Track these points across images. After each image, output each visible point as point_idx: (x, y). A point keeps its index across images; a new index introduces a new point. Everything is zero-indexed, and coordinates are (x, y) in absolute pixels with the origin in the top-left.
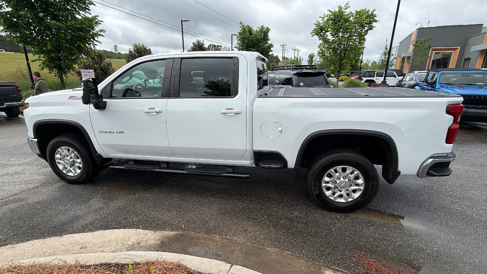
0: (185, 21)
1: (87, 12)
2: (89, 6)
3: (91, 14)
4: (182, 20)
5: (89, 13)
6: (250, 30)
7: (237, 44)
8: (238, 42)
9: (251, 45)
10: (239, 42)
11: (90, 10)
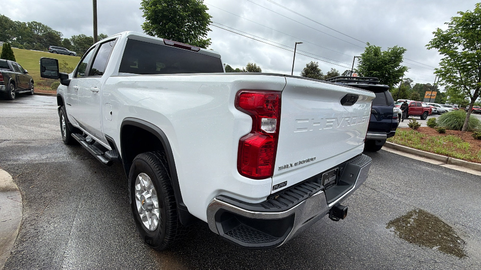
0: (299, 43)
1: (205, 36)
2: (207, 31)
3: (206, 38)
4: (296, 43)
5: (206, 37)
6: (377, 52)
7: (357, 67)
8: (359, 64)
9: (374, 67)
10: (361, 64)
11: (206, 35)
